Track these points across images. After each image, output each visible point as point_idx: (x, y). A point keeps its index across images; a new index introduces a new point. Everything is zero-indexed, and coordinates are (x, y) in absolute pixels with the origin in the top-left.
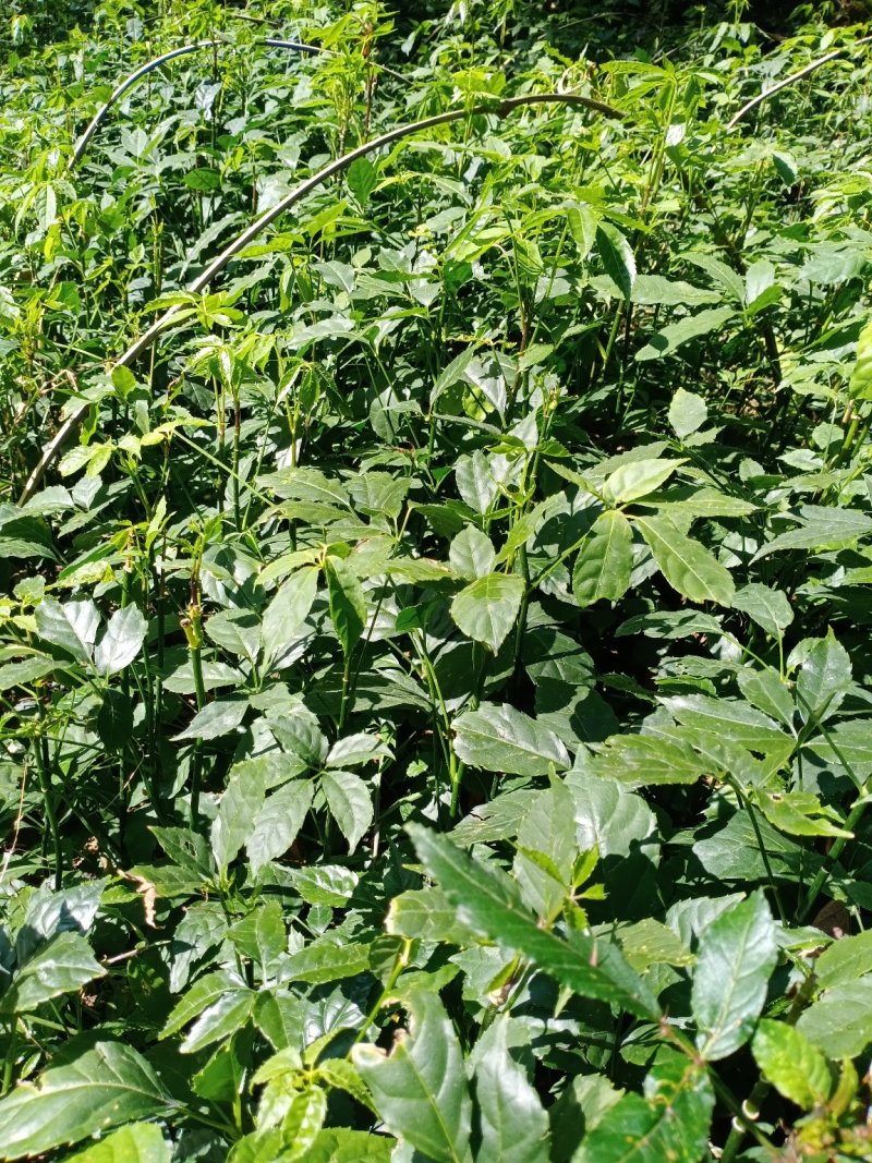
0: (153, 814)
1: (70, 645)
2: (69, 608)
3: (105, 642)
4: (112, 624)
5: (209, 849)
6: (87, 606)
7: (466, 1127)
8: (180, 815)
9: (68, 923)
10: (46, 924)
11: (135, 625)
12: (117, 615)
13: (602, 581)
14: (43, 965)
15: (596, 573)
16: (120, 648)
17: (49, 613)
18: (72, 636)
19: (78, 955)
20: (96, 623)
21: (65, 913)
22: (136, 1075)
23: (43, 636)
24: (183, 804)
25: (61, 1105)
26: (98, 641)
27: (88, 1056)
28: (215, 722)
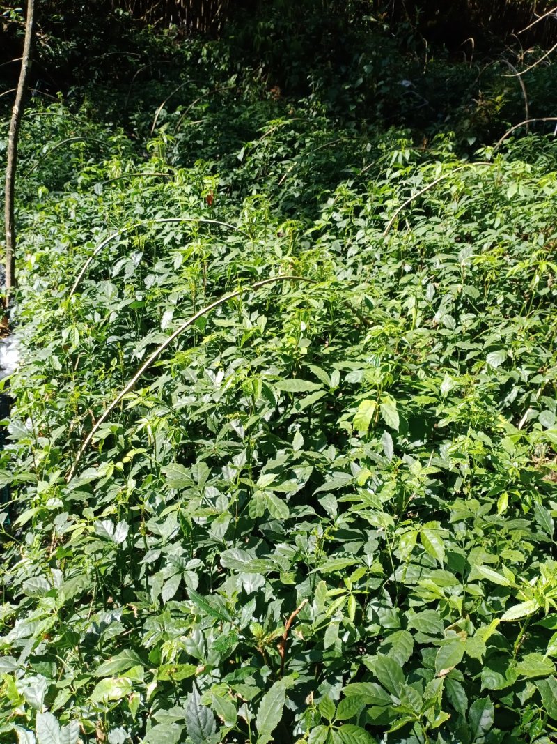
0: (133, 586)
1: (105, 535)
2: (104, 523)
3: (116, 533)
4: (118, 527)
5: (150, 597)
6: (110, 522)
7: (204, 652)
8: (143, 586)
9: (113, 619)
10: (108, 621)
11: (125, 527)
12: (119, 524)
13: (257, 511)
14: (109, 630)
15: (255, 510)
16: (121, 535)
17: (98, 525)
18: (106, 532)
19: (118, 626)
20: (113, 528)
21: (113, 617)
22: (134, 657)
23: (97, 533)
24: (143, 582)
25: (117, 664)
26: (114, 533)
27: (122, 653)
28: (151, 557)
